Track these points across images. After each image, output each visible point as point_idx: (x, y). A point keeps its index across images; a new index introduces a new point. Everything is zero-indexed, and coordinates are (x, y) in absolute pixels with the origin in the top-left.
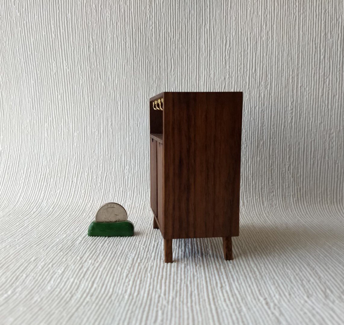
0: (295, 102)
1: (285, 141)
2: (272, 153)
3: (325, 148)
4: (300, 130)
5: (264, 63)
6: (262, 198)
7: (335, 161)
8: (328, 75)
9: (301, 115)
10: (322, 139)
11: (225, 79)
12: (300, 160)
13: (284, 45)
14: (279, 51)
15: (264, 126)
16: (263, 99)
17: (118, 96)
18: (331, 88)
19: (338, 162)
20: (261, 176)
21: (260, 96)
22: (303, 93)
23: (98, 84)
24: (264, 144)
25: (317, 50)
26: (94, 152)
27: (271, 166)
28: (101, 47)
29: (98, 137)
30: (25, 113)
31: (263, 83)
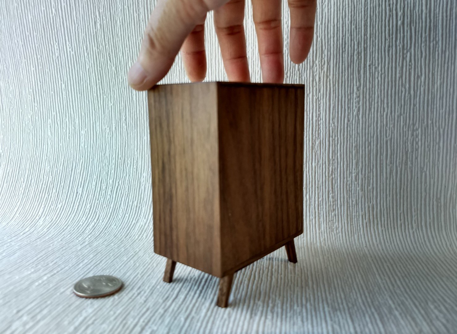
0: (362, 87)
1: (350, 140)
2: (332, 157)
3: (407, 150)
4: (370, 125)
6: (319, 219)
7: (421, 167)
8: (408, 48)
9: (371, 104)
10: (402, 137)
12: (372, 166)
13: (346, 8)
14: (338, 17)
15: (321, 119)
16: (318, 83)
18: (413, 66)
19: (425, 169)
20: (318, 187)
21: (314, 79)
22: (374, 74)
23: (108, 69)
24: (322, 144)
25: (393, 14)
26: (104, 154)
27: (332, 175)
28: (110, 21)
29: (109, 136)
30: (26, 107)
31: (317, 62)
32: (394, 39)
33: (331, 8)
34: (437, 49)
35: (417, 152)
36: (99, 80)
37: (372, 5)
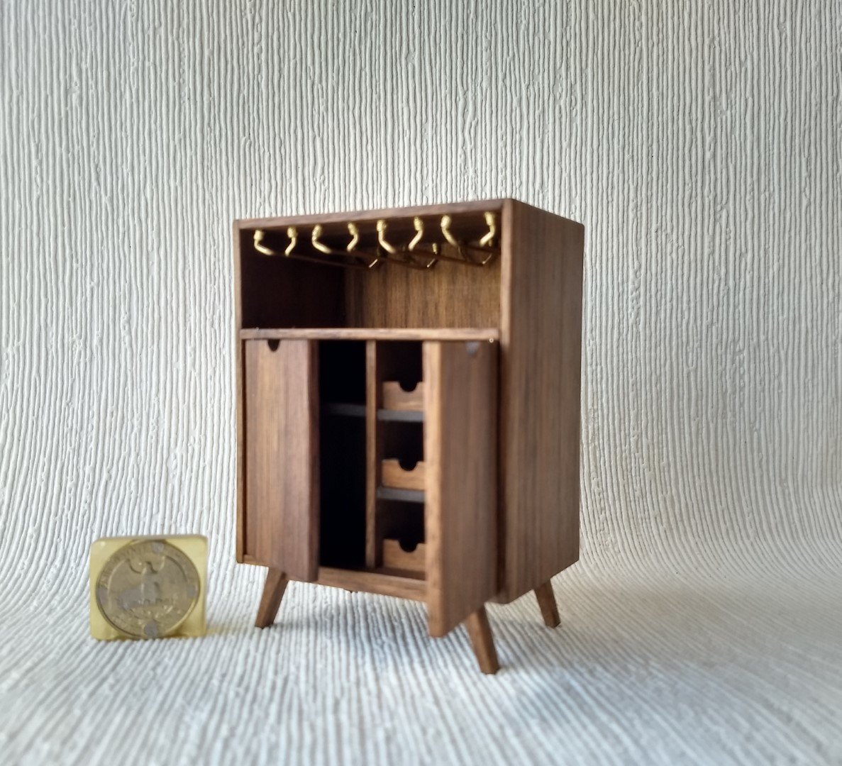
32: (699, 184)
33: (587, 117)
34: (771, 207)
35: (742, 393)
37: (660, 119)
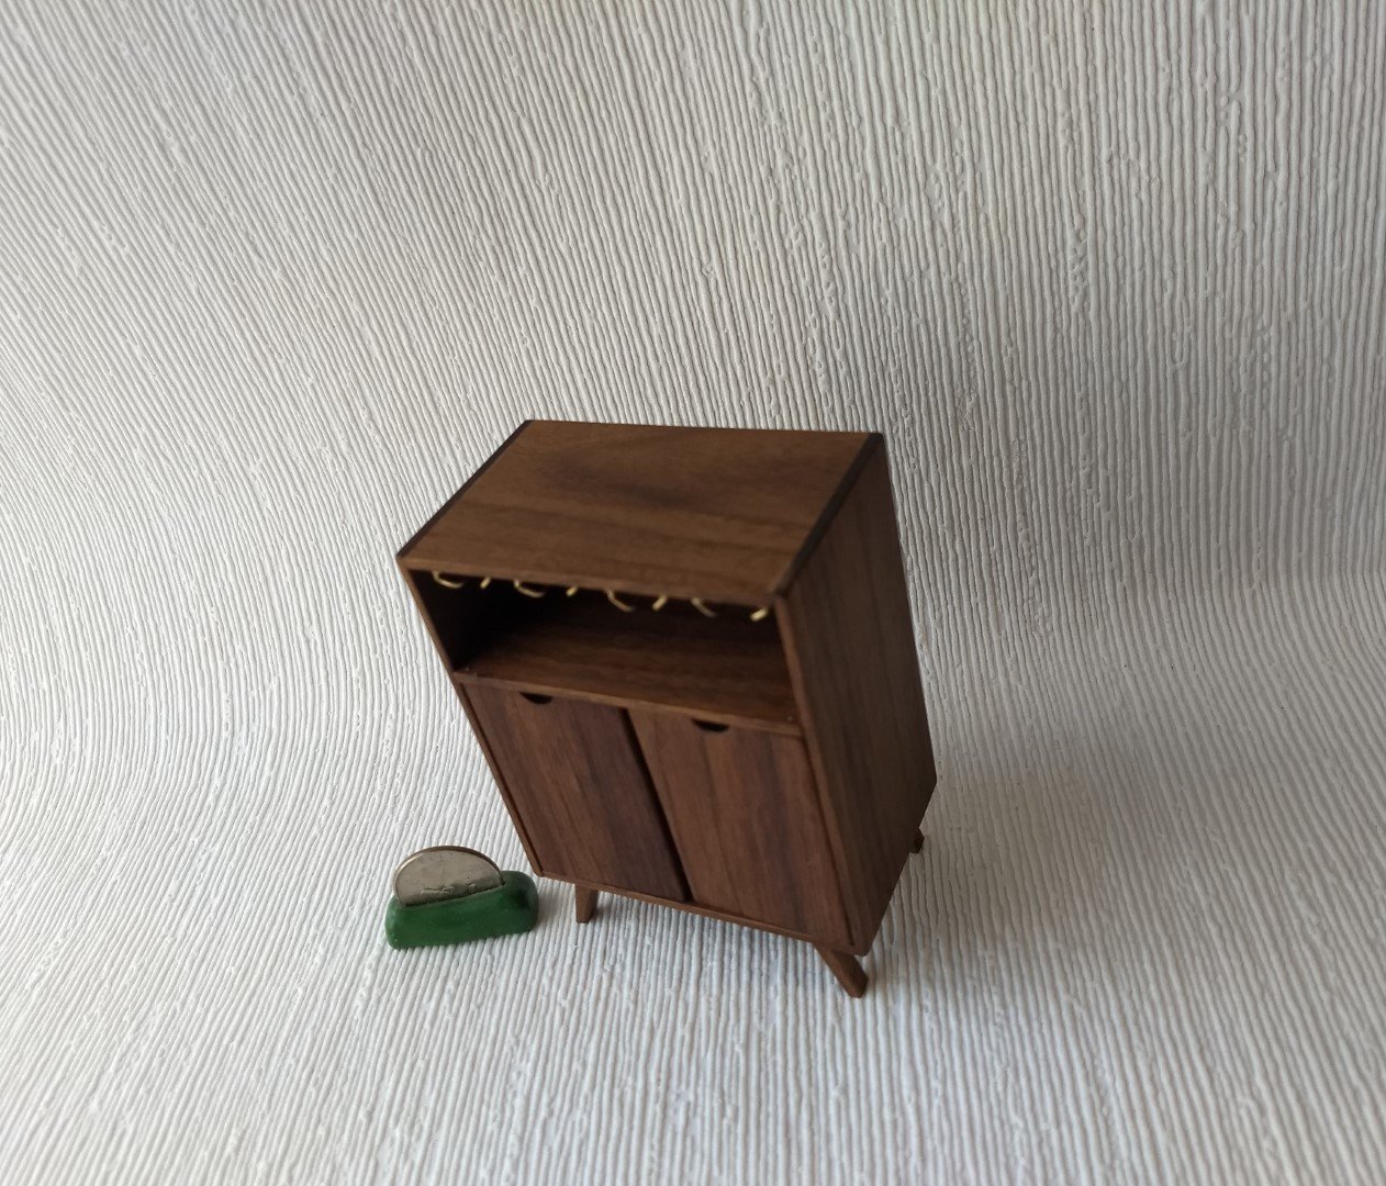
0: (1090, 228)
1: (1065, 384)
2: (1018, 436)
3: (1235, 390)
4: (1122, 334)
5: (930, 76)
6: (995, 600)
7: (1277, 429)
8: (1233, 88)
9: (1121, 275)
10: (1219, 357)
11: (771, 172)
12: (1133, 444)
15: (972, 339)
16: (949, 235)
17: (355, 307)
18: (1249, 145)
19: (1290, 433)
20: (984, 519)
21: (937, 223)
22: (1124, 184)
24: (982, 407)
27: (1020, 481)
28: (211, 135)
29: (338, 469)
30: (45, 426)
31: (939, 166)
36: (243, 316)
